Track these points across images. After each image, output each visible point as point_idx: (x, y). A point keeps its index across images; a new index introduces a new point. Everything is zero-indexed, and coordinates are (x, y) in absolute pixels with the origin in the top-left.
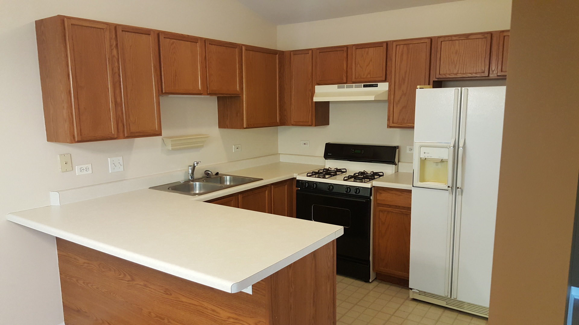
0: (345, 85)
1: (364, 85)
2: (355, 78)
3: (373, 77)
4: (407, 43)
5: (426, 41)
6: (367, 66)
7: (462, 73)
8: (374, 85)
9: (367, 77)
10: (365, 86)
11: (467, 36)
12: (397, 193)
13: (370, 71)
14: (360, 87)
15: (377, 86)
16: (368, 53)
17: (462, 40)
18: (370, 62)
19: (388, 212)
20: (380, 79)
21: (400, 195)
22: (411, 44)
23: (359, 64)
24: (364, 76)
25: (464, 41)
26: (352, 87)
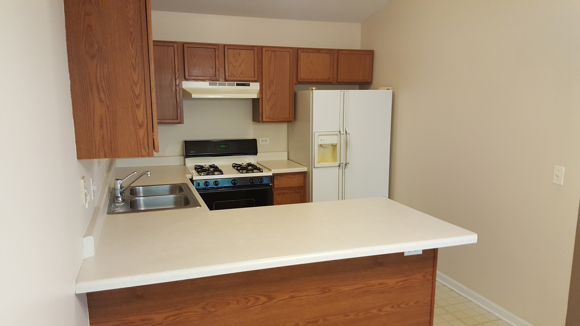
0: (218, 82)
1: (236, 83)
2: (229, 77)
3: (246, 77)
4: (274, 50)
5: (290, 50)
6: (240, 66)
7: (315, 78)
8: (246, 84)
9: (240, 76)
10: (238, 85)
11: (319, 51)
12: (290, 176)
13: (243, 71)
14: (233, 85)
15: (249, 86)
16: (239, 54)
17: (315, 53)
18: (242, 63)
19: (284, 194)
20: (253, 79)
21: (293, 178)
22: (277, 51)
23: (231, 64)
24: (237, 75)
25: (316, 54)
26: (225, 85)
